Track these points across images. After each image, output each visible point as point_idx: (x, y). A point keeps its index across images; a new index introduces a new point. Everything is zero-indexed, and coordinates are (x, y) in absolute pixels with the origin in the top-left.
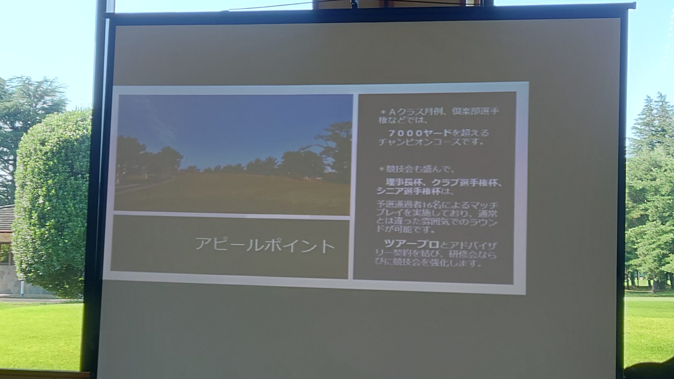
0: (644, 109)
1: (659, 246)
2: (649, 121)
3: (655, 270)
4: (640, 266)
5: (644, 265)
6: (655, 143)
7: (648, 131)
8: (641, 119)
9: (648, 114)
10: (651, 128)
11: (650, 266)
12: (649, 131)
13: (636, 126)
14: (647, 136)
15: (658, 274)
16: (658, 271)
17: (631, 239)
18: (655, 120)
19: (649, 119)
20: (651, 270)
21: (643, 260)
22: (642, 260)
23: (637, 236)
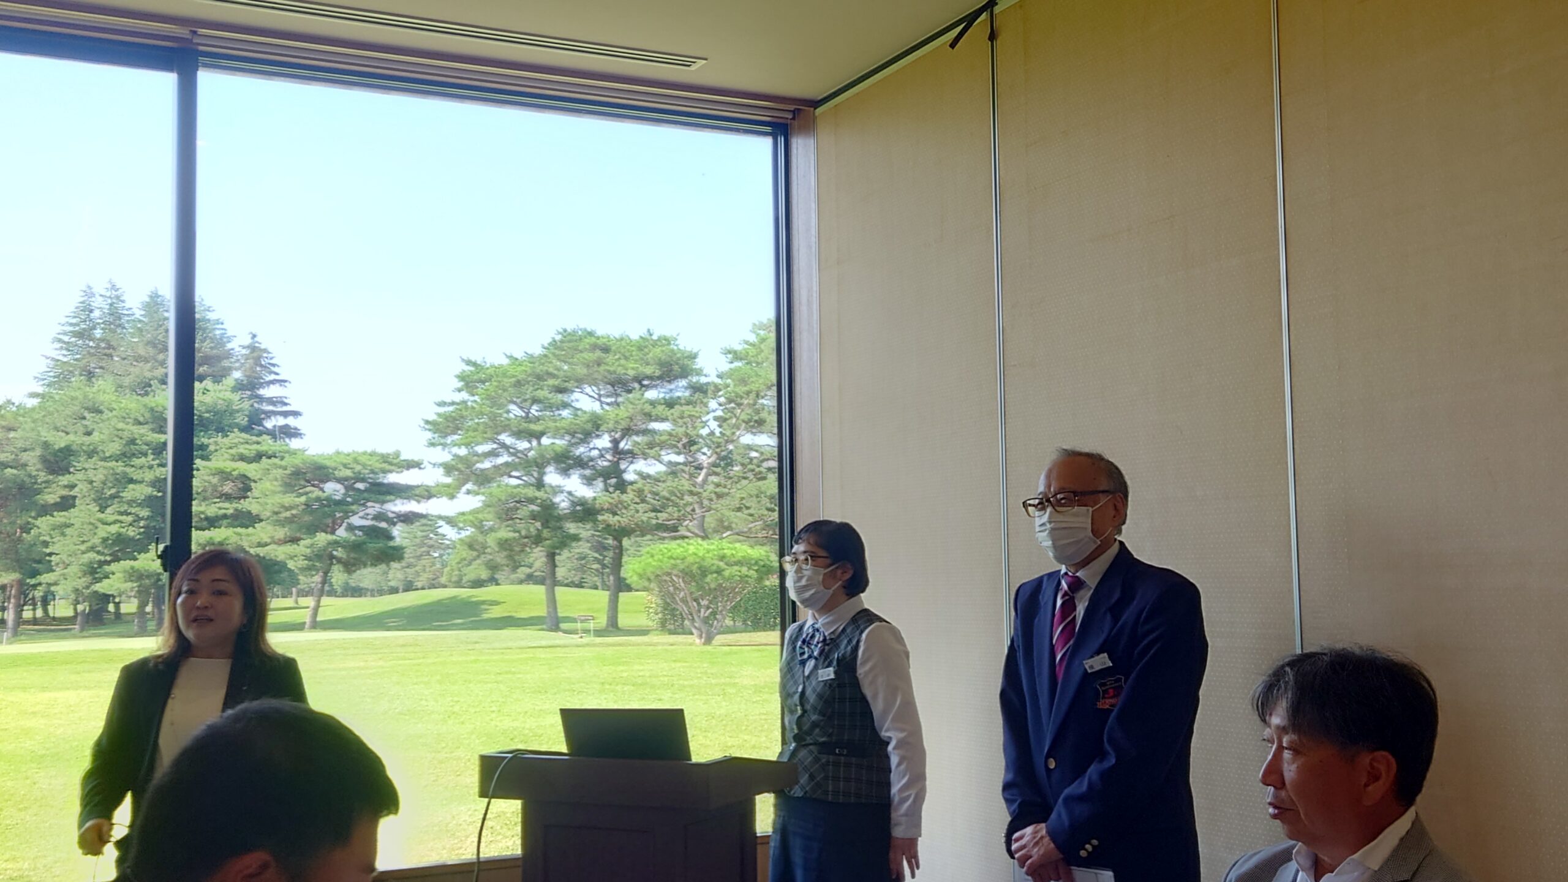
0: (77, 308)
1: (92, 549)
2: (84, 329)
3: (84, 591)
4: (56, 584)
5: (63, 582)
6: (95, 368)
7: (81, 347)
8: (71, 325)
9: (83, 317)
10: (87, 342)
11: (76, 583)
12: (84, 346)
13: (61, 337)
14: (78, 356)
15: (87, 597)
16: (88, 591)
17: (42, 538)
18: (95, 329)
19: (84, 326)
20: (77, 590)
21: (64, 575)
22: (61, 575)
23: (52, 532)
